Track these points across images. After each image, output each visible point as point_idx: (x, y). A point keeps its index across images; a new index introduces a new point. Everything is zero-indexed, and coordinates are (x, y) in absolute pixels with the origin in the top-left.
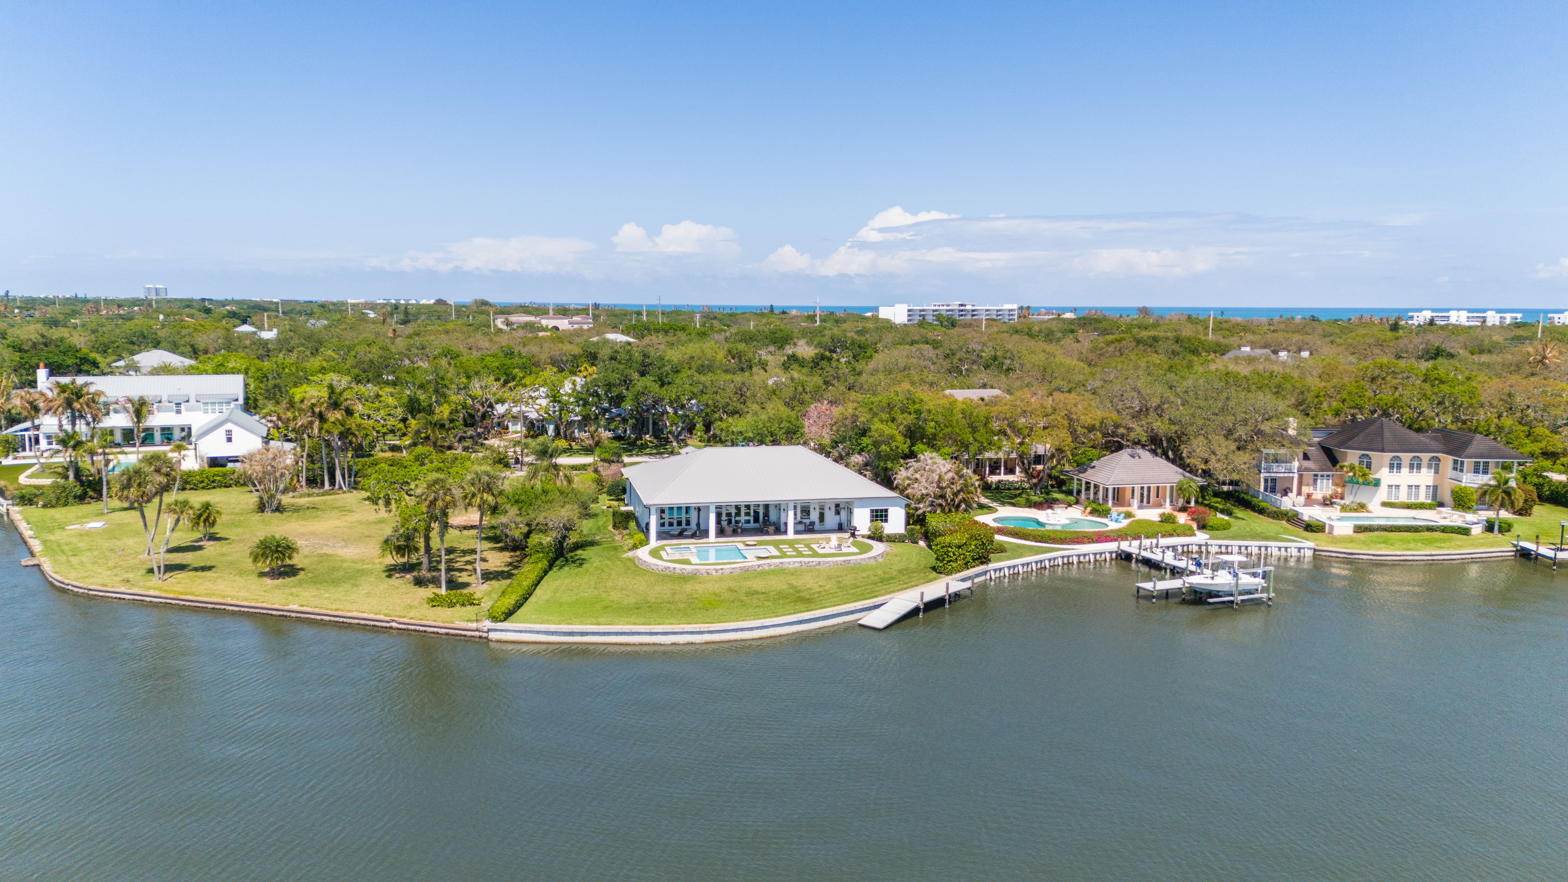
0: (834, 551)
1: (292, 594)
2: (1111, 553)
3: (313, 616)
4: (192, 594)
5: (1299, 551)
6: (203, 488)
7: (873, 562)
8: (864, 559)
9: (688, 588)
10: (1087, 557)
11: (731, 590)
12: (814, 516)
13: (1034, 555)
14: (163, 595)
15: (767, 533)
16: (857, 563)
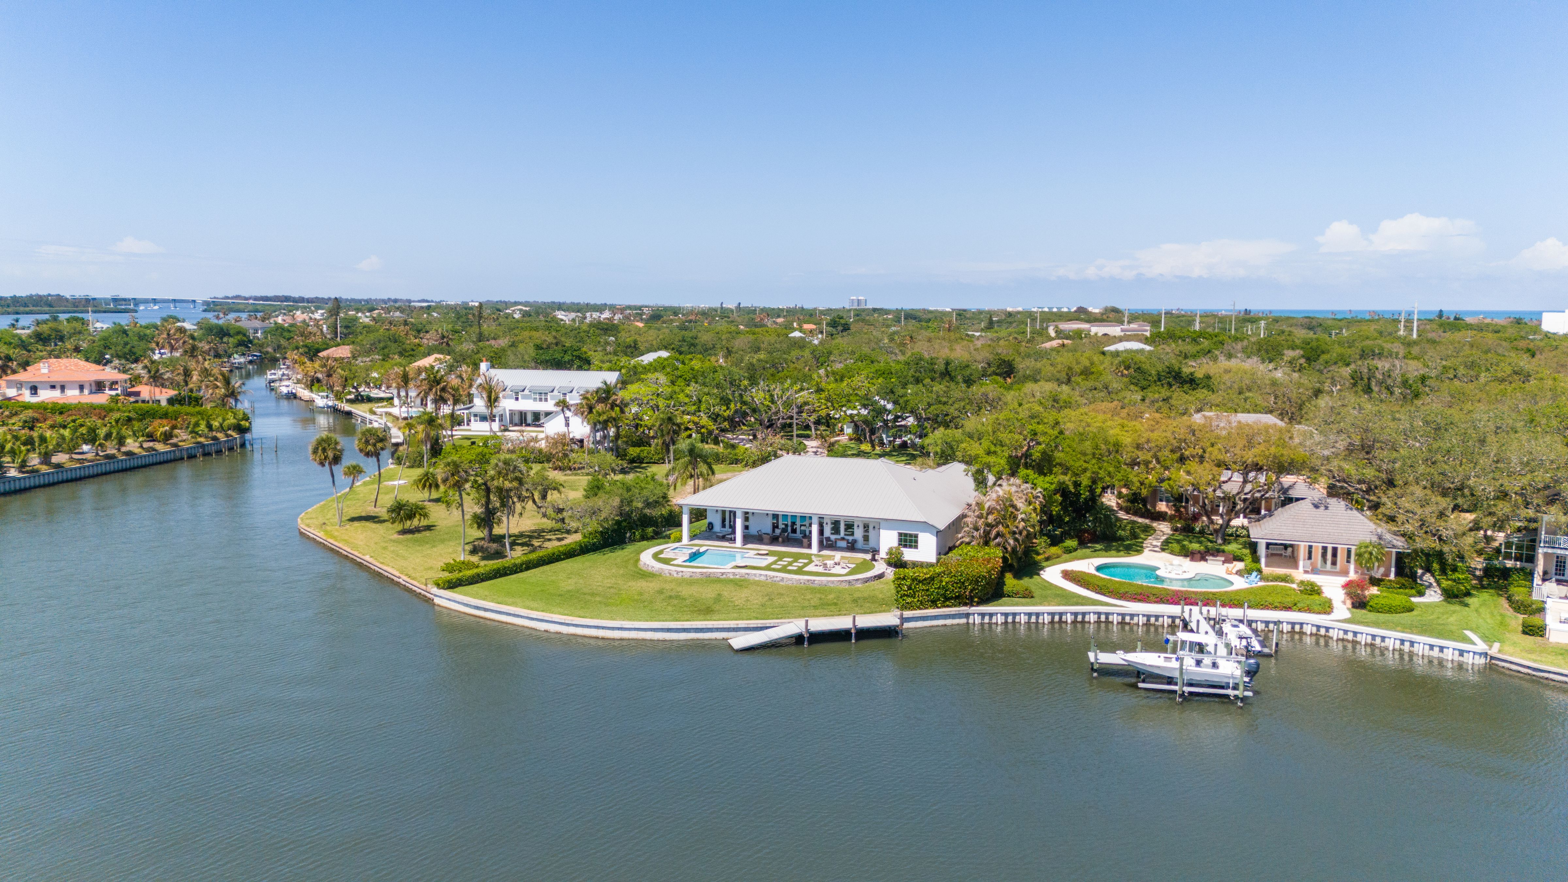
2: (1172, 617)
5: (1463, 655)
10: (1136, 619)
13: (1068, 606)
15: (802, 546)
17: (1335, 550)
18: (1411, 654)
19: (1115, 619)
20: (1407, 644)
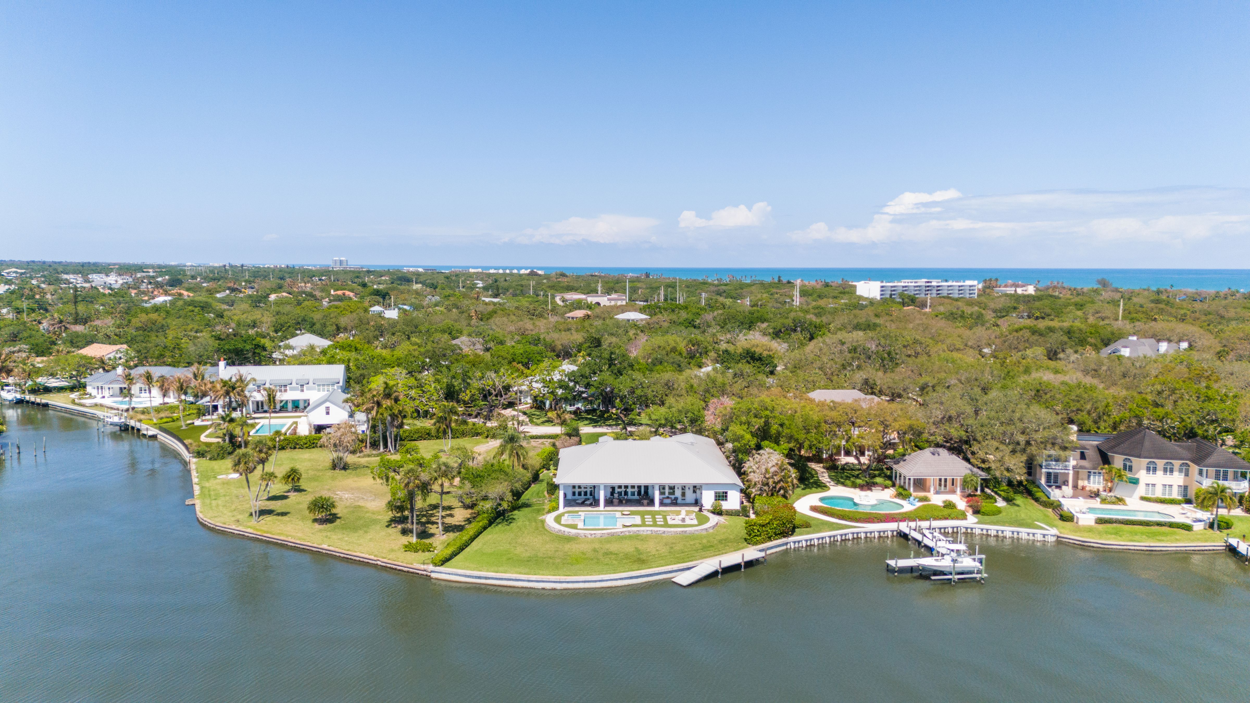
0: (680, 523)
1: (327, 537)
2: (893, 531)
3: (334, 553)
4: (271, 533)
5: (1044, 537)
6: (307, 448)
7: (704, 533)
8: (697, 531)
9: (567, 547)
10: (873, 534)
11: (595, 550)
12: (678, 493)
13: (831, 530)
14: (255, 532)
15: (642, 505)
16: (692, 533)
17: (946, 480)
18: (1018, 539)
19: (863, 536)
20: (1015, 534)
